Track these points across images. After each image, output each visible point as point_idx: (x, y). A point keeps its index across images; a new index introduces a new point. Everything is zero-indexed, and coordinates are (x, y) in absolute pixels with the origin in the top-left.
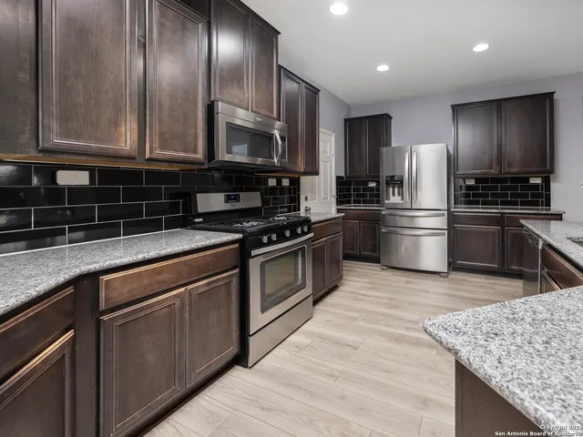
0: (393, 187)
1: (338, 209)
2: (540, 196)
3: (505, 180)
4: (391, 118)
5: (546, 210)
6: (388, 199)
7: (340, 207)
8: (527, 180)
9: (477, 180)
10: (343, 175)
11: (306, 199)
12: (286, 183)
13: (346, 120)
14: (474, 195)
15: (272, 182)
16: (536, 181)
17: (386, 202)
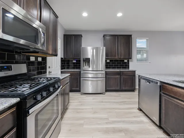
0: (86, 63)
1: (61, 72)
2: (127, 65)
3: (118, 61)
4: (82, 37)
5: (128, 70)
6: (84, 67)
7: (62, 71)
8: (123, 61)
9: (110, 61)
10: (63, 57)
11: (49, 67)
12: (40, 59)
13: (64, 35)
14: (109, 65)
15: (32, 59)
16: (126, 61)
17: (83, 68)
